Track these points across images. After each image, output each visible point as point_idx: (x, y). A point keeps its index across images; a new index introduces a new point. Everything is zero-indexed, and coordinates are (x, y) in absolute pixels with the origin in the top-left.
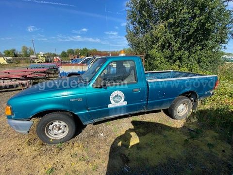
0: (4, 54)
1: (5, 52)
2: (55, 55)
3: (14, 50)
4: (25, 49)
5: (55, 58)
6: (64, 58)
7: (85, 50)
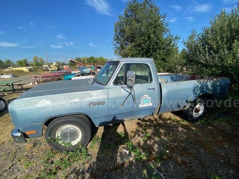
0: (16, 64)
1: (17, 62)
2: (64, 64)
3: (26, 60)
4: (36, 58)
5: (64, 66)
6: (72, 67)
7: (92, 58)
